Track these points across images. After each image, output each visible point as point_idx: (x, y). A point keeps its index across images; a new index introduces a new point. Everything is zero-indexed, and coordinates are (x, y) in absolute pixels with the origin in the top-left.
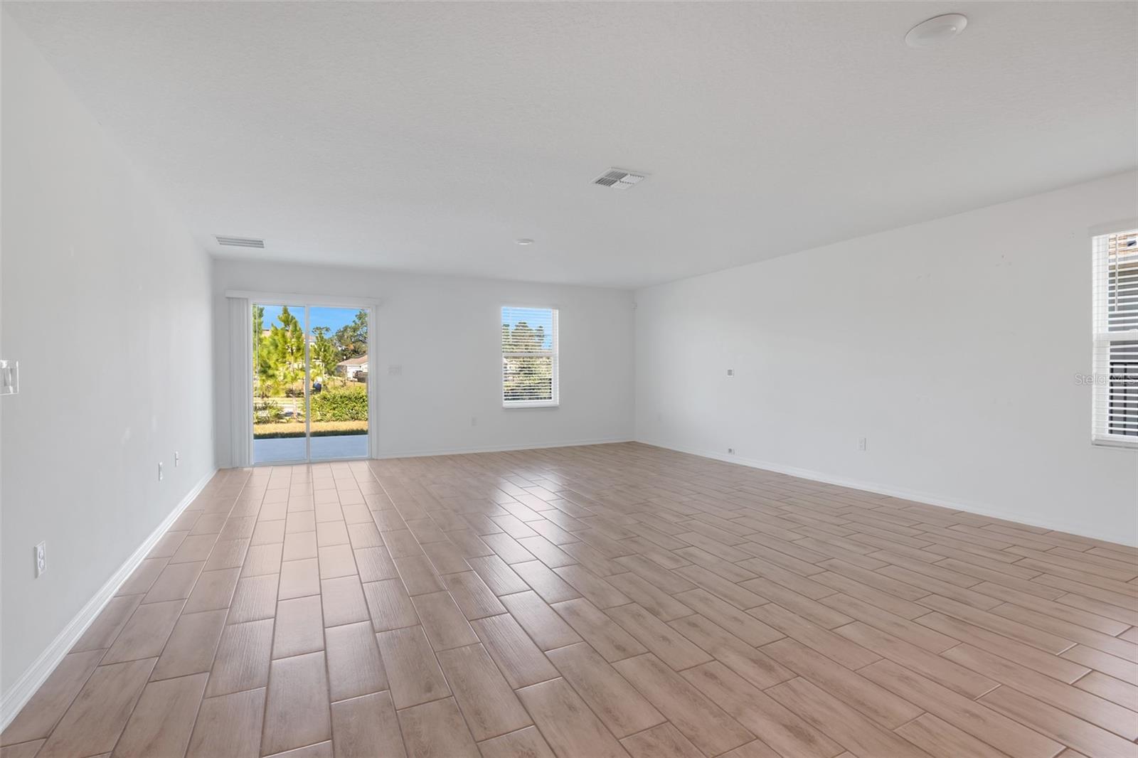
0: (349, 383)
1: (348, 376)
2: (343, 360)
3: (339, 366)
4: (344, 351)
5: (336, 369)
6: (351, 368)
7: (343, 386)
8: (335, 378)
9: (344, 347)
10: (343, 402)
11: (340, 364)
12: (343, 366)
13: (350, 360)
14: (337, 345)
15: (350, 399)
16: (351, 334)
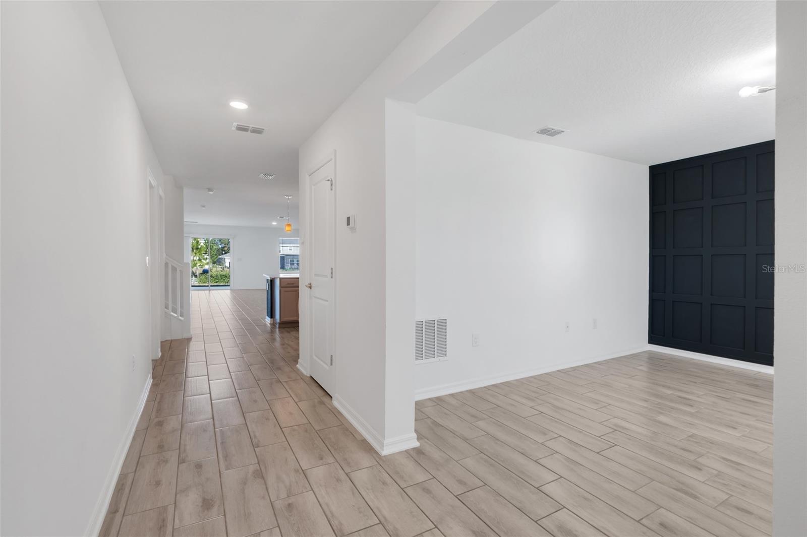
0: (226, 269)
1: (226, 264)
2: (223, 254)
3: (220, 258)
4: (223, 248)
5: (217, 260)
6: (228, 259)
7: (222, 271)
8: (218, 266)
9: (223, 245)
10: (222, 279)
11: (220, 257)
12: (223, 258)
13: (227, 254)
14: (219, 243)
15: (226, 276)
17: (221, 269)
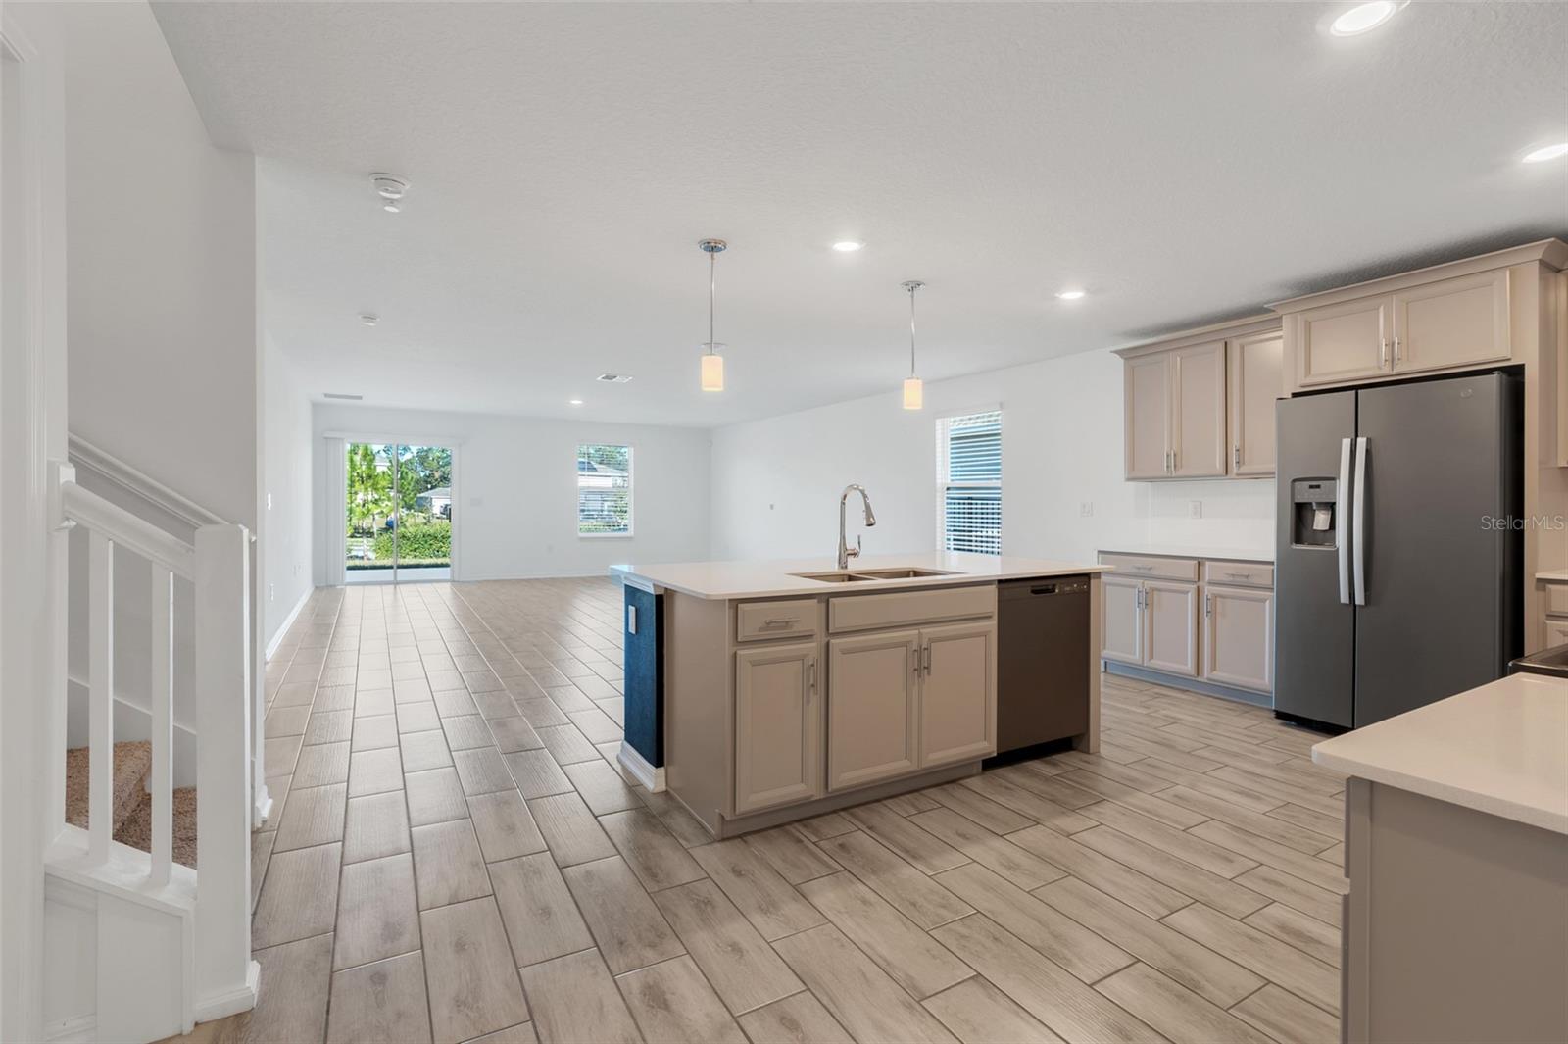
0: (434, 521)
1: (434, 512)
2: (428, 490)
3: (422, 498)
4: (428, 477)
5: (416, 502)
6: (438, 501)
7: (426, 524)
8: (416, 513)
9: (428, 472)
10: (426, 542)
11: (422, 495)
12: (427, 498)
13: (437, 490)
14: (419, 468)
15: (441, 541)
16: (439, 454)
17: (425, 521)
